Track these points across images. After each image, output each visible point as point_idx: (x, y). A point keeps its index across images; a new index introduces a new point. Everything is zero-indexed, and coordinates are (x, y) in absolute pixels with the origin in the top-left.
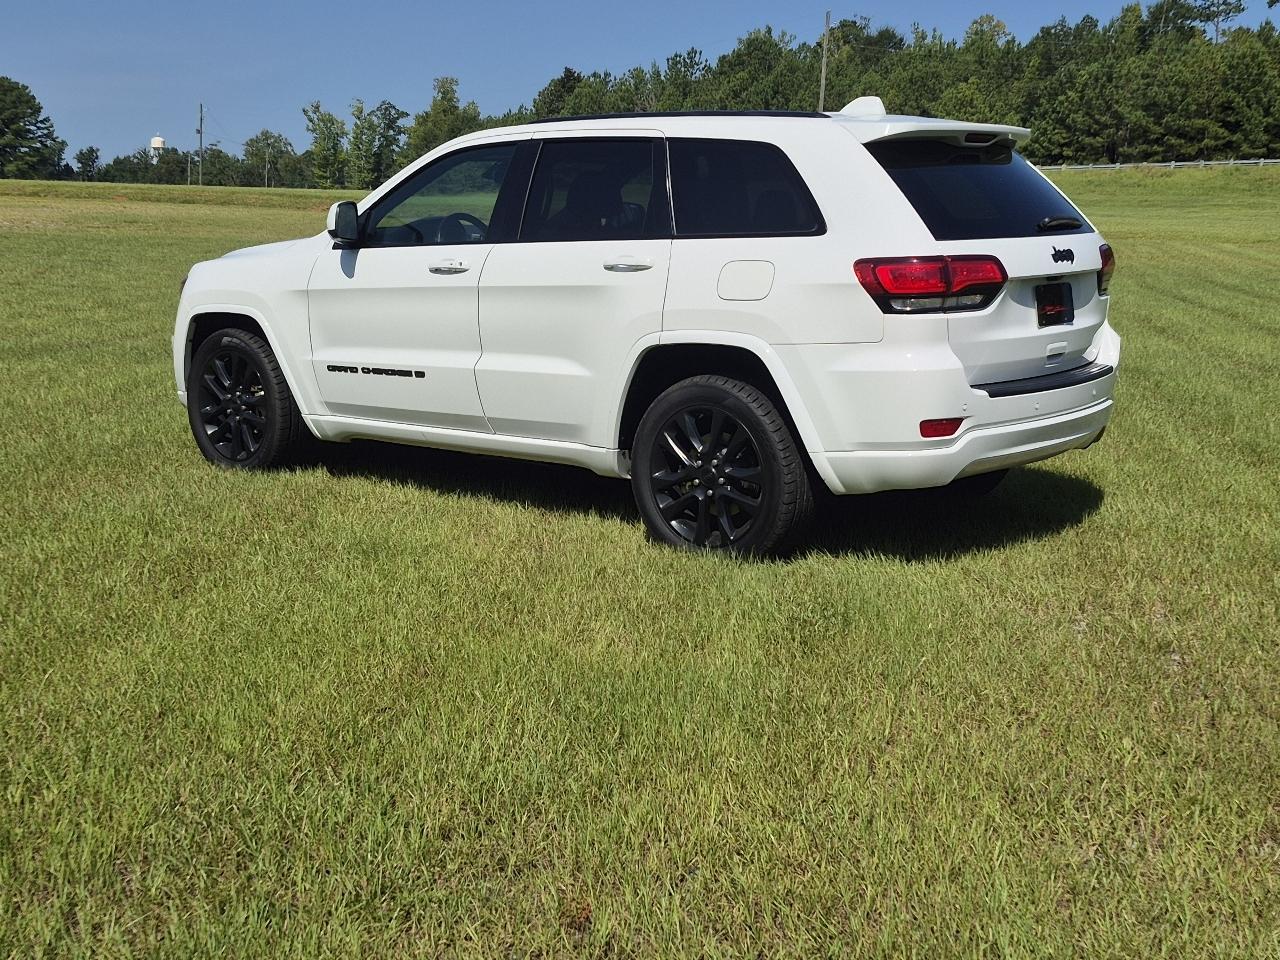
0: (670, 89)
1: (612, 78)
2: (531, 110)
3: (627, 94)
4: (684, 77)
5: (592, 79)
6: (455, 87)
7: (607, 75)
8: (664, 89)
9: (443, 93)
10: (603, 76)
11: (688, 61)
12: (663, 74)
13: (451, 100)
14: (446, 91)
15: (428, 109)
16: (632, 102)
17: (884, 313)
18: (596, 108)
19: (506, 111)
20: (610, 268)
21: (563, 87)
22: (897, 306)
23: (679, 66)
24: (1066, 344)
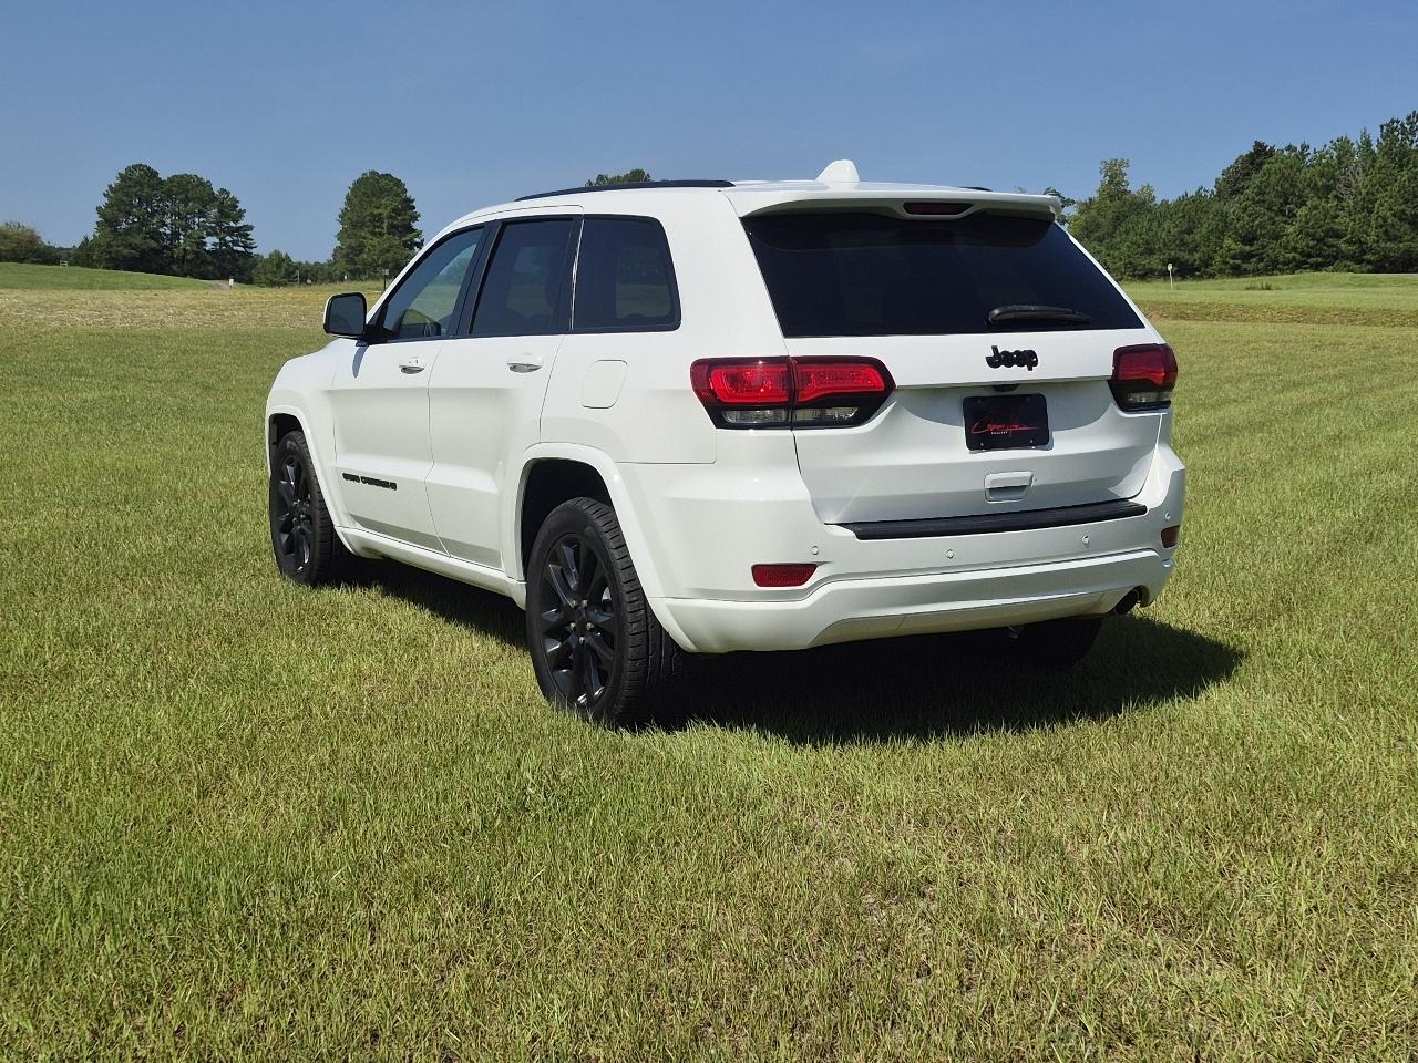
0: (1381, 161)
1: (1311, 151)
2: (1212, 192)
3: (1326, 169)
4: (1402, 145)
5: (1286, 153)
6: (1124, 170)
7: (1305, 147)
8: (1374, 161)
9: (1110, 177)
10: (1299, 149)
11: (1408, 127)
12: (1374, 143)
13: (1118, 184)
14: (1114, 175)
15: (1095, 195)
16: (1333, 178)
17: (717, 427)
18: (1287, 185)
19: (1182, 193)
20: (514, 368)
21: (1252, 163)
22: (732, 418)
23: (1396, 133)
24: (1028, 474)
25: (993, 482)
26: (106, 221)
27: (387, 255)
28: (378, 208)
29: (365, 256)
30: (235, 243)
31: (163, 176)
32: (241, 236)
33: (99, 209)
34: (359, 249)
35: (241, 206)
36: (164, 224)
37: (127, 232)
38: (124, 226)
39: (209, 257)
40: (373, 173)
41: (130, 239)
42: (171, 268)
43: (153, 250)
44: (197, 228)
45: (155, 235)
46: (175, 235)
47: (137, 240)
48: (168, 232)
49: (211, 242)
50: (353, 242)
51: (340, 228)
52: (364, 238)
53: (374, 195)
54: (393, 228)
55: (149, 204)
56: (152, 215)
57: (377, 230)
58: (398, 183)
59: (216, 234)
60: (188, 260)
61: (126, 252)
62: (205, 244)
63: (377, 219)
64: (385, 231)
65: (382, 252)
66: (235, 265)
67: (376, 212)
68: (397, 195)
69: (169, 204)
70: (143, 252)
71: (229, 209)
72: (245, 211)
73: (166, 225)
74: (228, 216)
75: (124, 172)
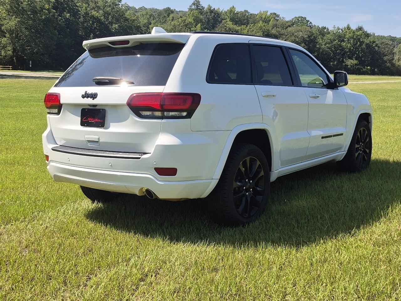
24: (97, 137)
25: (87, 138)
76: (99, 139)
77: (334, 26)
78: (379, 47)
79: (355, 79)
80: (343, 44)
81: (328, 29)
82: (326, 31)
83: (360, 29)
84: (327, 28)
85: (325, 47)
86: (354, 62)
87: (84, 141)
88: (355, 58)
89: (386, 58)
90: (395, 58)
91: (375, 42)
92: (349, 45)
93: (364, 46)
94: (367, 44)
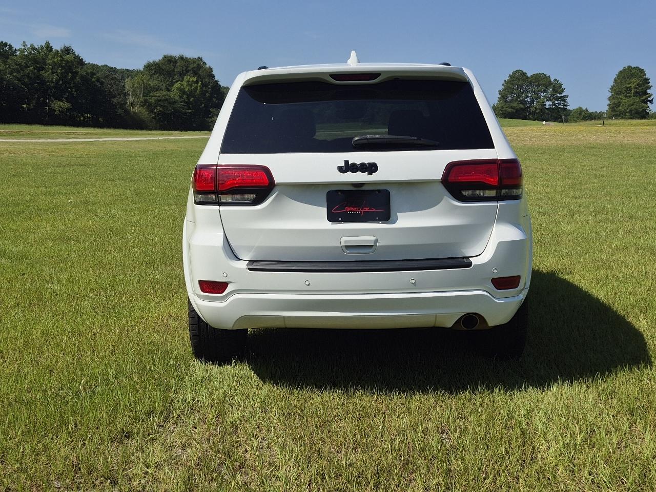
24: (373, 238)
25: (346, 242)
26: (502, 96)
27: (633, 107)
28: (629, 84)
29: (621, 108)
30: (559, 104)
31: (529, 75)
32: (562, 100)
33: (499, 91)
34: (618, 105)
35: (563, 87)
36: (527, 97)
37: (511, 101)
38: (510, 98)
39: (547, 111)
40: (629, 67)
41: (512, 104)
42: (529, 117)
43: (521, 109)
44: (542, 98)
45: (523, 102)
46: (532, 102)
47: (515, 105)
48: (529, 100)
49: (548, 104)
50: (616, 101)
51: (610, 94)
52: (622, 99)
53: (628, 78)
54: (637, 94)
55: (522, 87)
56: (522, 93)
57: (628, 95)
58: (642, 71)
59: (551, 100)
60: (537, 113)
61: (510, 110)
62: (545, 105)
63: (628, 89)
64: (632, 95)
65: (629, 106)
66: (559, 114)
67: (628, 86)
68: (640, 77)
69: (530, 87)
70: (517, 110)
71: (558, 88)
72: (565, 89)
73: (529, 97)
74: (557, 92)
75: (511, 74)
76: (376, 241)
77: (24, 42)
78: (102, 83)
79: (87, 134)
80: (46, 74)
81: (11, 47)
82: (7, 49)
83: (68, 51)
84: (8, 44)
85: (12, 77)
86: (66, 105)
87: (338, 247)
88: (66, 98)
89: (115, 101)
90: (128, 101)
91: (95, 74)
92: (55, 77)
93: (78, 79)
94: (82, 77)
